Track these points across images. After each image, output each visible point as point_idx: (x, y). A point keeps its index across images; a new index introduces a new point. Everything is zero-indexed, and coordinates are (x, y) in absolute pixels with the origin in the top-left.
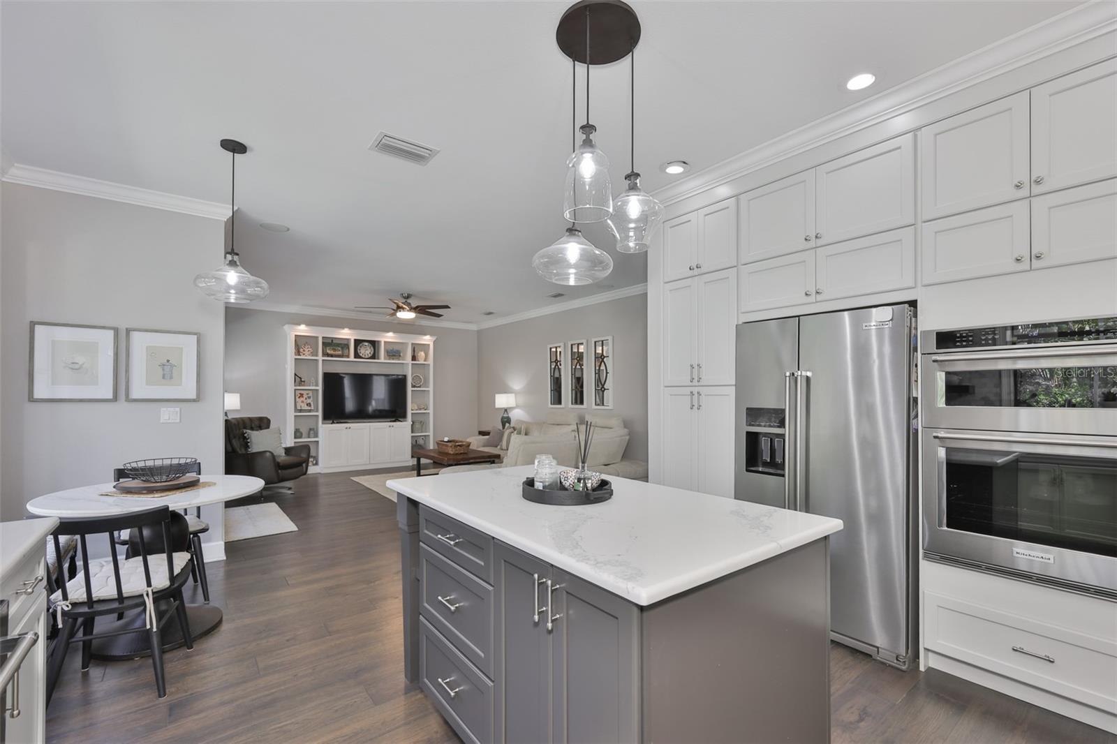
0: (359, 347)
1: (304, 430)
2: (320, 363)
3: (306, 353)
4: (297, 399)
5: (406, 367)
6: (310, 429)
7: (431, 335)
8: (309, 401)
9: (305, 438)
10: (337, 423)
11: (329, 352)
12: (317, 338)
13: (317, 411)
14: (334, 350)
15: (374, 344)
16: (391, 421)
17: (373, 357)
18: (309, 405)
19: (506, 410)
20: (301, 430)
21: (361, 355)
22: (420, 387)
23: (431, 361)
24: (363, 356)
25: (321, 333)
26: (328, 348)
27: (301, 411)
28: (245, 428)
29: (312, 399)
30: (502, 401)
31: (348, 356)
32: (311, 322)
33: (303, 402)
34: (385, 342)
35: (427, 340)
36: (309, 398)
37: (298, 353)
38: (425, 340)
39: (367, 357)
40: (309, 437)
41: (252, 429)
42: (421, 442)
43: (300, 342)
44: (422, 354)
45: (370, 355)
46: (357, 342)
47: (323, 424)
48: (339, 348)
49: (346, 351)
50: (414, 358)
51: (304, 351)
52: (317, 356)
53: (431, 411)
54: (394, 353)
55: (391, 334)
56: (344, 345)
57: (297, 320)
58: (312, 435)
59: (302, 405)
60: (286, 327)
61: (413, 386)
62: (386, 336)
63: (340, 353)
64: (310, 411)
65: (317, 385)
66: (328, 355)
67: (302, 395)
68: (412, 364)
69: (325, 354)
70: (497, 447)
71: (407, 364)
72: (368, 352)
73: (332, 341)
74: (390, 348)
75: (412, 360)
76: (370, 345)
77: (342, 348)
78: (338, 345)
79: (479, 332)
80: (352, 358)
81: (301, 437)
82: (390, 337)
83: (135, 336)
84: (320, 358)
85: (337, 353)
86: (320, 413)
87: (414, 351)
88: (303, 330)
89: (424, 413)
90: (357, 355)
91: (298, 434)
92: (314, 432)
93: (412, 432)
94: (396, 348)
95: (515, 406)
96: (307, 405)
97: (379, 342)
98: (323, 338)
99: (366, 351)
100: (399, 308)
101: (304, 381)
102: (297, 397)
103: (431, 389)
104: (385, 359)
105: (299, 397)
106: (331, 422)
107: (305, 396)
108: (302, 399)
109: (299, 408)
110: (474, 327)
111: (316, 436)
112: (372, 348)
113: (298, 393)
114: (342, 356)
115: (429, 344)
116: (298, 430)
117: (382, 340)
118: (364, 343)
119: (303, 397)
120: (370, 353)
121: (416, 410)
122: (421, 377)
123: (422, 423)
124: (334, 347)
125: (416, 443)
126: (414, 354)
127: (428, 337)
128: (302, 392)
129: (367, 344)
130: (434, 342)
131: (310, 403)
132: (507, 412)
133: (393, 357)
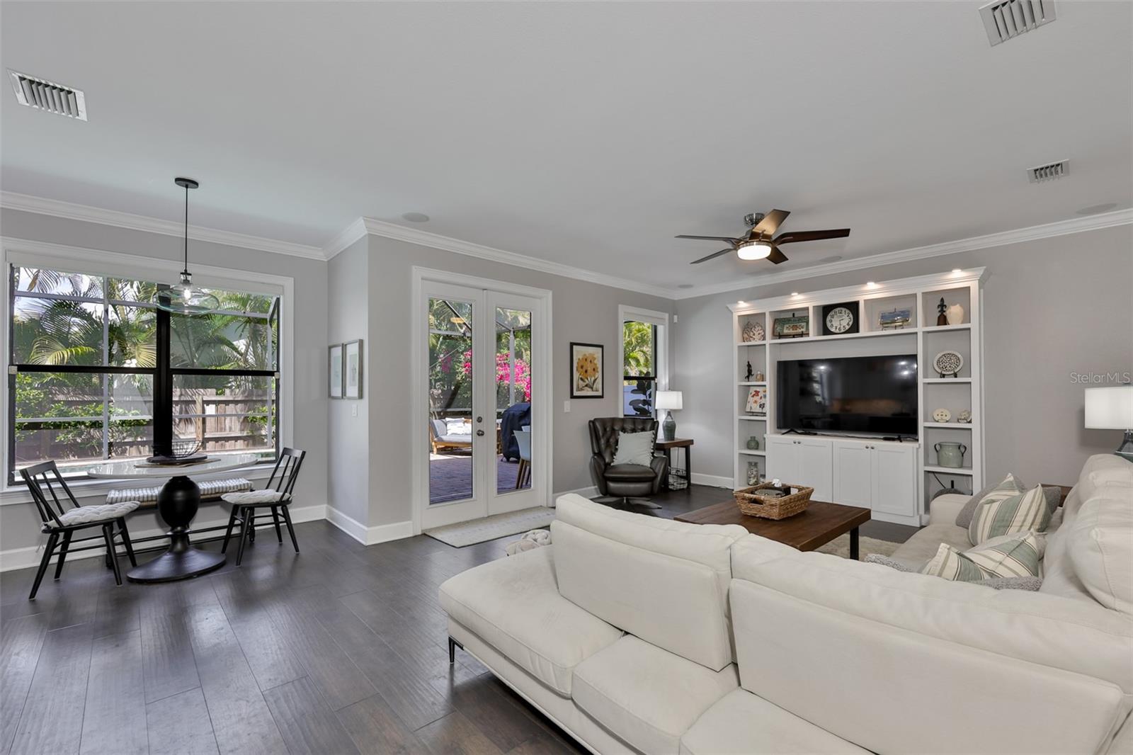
0: (827, 317)
2: (770, 347)
3: (756, 337)
5: (915, 339)
7: (964, 267)
8: (763, 401)
9: (759, 450)
11: (786, 331)
12: (764, 314)
13: (767, 415)
14: (795, 327)
15: (853, 307)
17: (854, 329)
18: (762, 406)
20: (756, 439)
21: (832, 329)
22: (954, 375)
23: (975, 321)
24: (837, 331)
25: (767, 306)
26: (782, 326)
27: (753, 414)
31: (807, 334)
33: (756, 402)
34: (865, 301)
35: (957, 278)
36: (764, 396)
37: (745, 338)
38: (957, 280)
39: (842, 331)
43: (749, 324)
44: (954, 312)
45: (847, 327)
46: (826, 310)
47: (773, 433)
48: (803, 324)
49: (804, 327)
50: (941, 320)
51: (754, 335)
52: (764, 339)
54: (895, 315)
55: (871, 286)
59: (753, 405)
61: (932, 376)
62: (867, 291)
66: (780, 336)
67: (757, 393)
69: (774, 336)
72: (843, 323)
73: (794, 314)
74: (889, 308)
75: (937, 324)
76: (847, 311)
82: (871, 291)
84: (769, 341)
85: (792, 331)
86: (771, 418)
87: (943, 307)
88: (743, 307)
90: (825, 331)
96: (759, 406)
98: (775, 312)
99: (840, 321)
102: (750, 396)
103: (976, 378)
104: (869, 330)
105: (753, 396)
106: (786, 431)
107: (761, 394)
108: (756, 398)
109: (749, 410)
112: (850, 316)
113: (752, 390)
114: (802, 335)
115: (969, 287)
116: (753, 439)
117: (861, 299)
118: (837, 310)
119: (758, 395)
120: (848, 324)
121: (947, 421)
122: (960, 356)
123: (963, 449)
124: (789, 323)
125: (953, 486)
126: (942, 311)
127: (957, 274)
128: (758, 389)
129: (844, 309)
130: (978, 281)
131: (764, 404)
132: (1132, 442)
133: (895, 324)
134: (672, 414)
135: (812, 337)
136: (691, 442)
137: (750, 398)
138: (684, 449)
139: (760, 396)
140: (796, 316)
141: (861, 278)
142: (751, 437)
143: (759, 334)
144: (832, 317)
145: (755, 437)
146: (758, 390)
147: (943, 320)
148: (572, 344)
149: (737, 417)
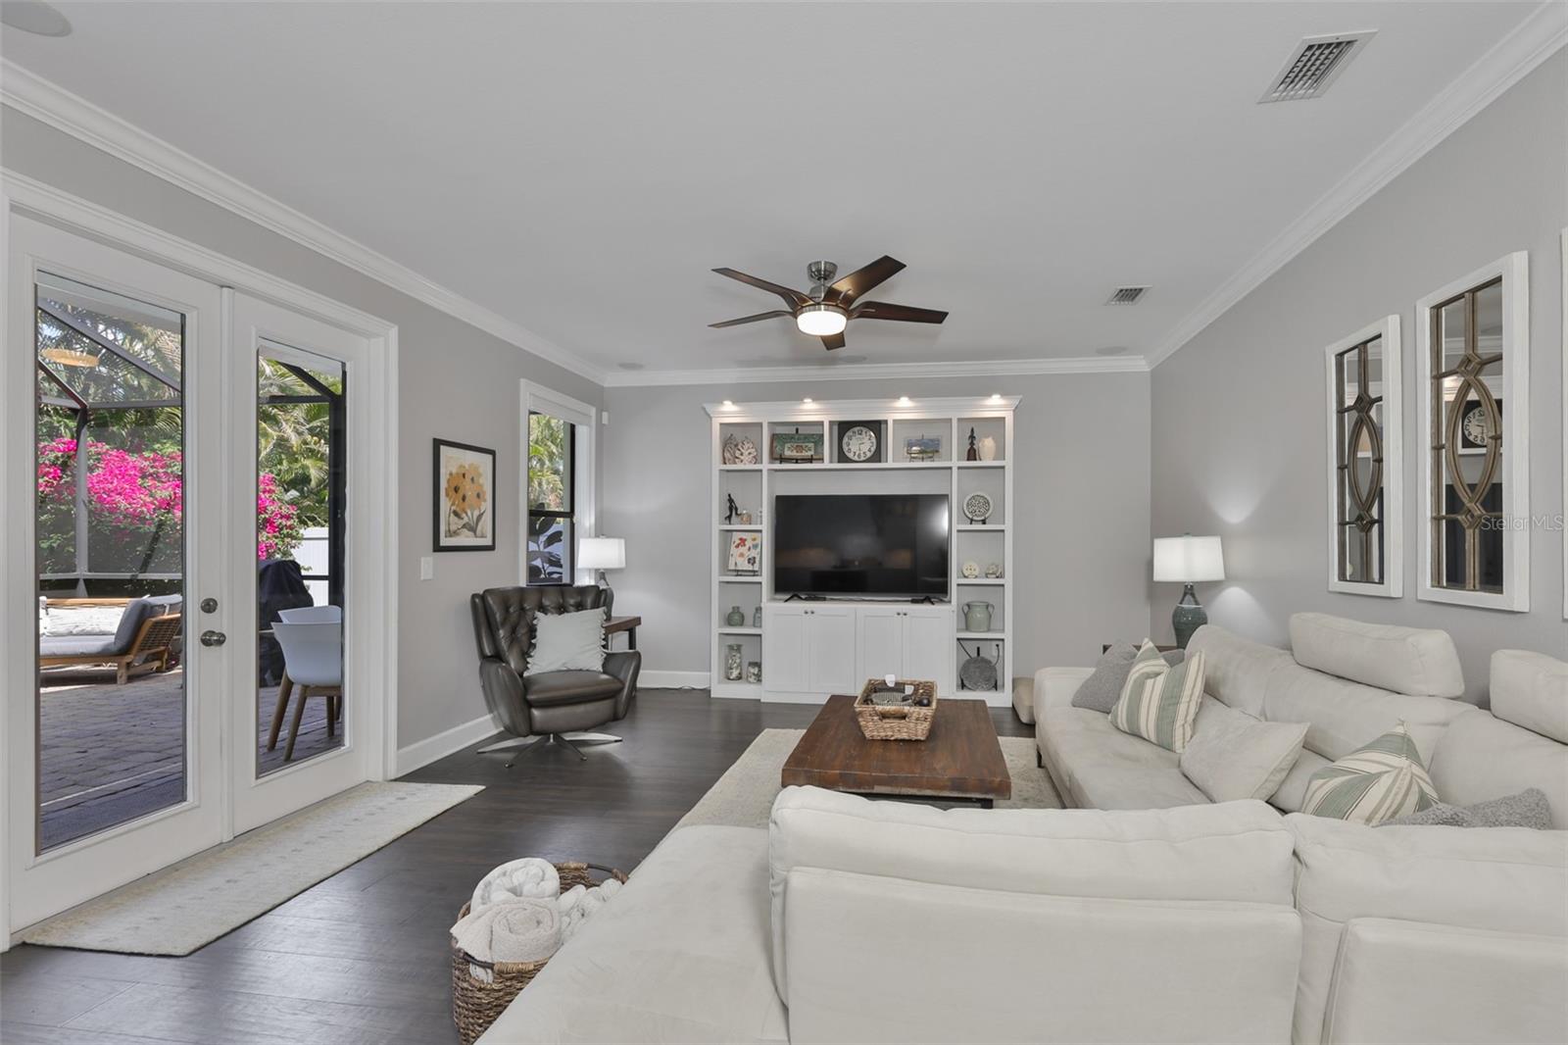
0: (844, 438)
1: (747, 612)
2: (767, 476)
3: (746, 458)
4: (731, 550)
5: (947, 476)
6: (757, 610)
7: (1004, 394)
8: (754, 553)
9: (749, 626)
11: (788, 453)
12: (760, 425)
13: (763, 574)
14: (799, 448)
15: (876, 427)
17: (877, 456)
18: (752, 561)
19: (1190, 590)
20: (741, 610)
21: (850, 455)
22: (981, 522)
23: (1008, 458)
24: (856, 458)
25: (767, 415)
26: (783, 445)
27: (738, 572)
31: (818, 460)
32: (742, 394)
33: (742, 555)
34: (894, 421)
35: (995, 406)
36: (754, 546)
37: (730, 459)
38: (992, 408)
39: (862, 459)
40: (752, 626)
43: (733, 440)
44: (987, 445)
45: (869, 455)
46: (844, 428)
47: (773, 599)
48: (811, 445)
49: (816, 449)
50: (970, 454)
51: (742, 454)
52: (760, 462)
53: (1008, 581)
54: (924, 445)
55: (904, 402)
57: (719, 394)
58: (750, 622)
59: (740, 561)
61: (966, 521)
62: (897, 408)
63: (810, 453)
65: (763, 522)
66: (782, 459)
67: (742, 542)
69: (773, 458)
71: (953, 468)
72: (864, 448)
73: (797, 430)
74: (909, 434)
75: (965, 459)
76: (868, 431)
78: (802, 437)
80: (828, 462)
81: (741, 624)
82: (903, 409)
84: (766, 465)
85: (800, 454)
86: (766, 578)
87: (971, 437)
88: (730, 412)
90: (841, 457)
93: (961, 630)
94: (930, 434)
95: (1222, 577)
96: (748, 560)
97: (886, 422)
98: (773, 423)
99: (860, 444)
101: (741, 515)
102: (733, 546)
103: (1008, 526)
104: (900, 460)
105: (737, 546)
106: (788, 597)
107: (749, 543)
108: (742, 549)
109: (732, 567)
110: (1138, 364)
112: (873, 439)
113: (736, 537)
114: (810, 460)
115: (1004, 418)
116: (736, 610)
117: (891, 417)
118: (856, 429)
119: (745, 545)
120: (870, 450)
121: (976, 577)
122: (989, 498)
123: (990, 609)
124: (793, 442)
125: (978, 654)
126: (972, 444)
127: (996, 400)
128: (744, 535)
129: (864, 430)
130: (1014, 411)
131: (754, 558)
132: (1193, 595)
133: (925, 455)
134: (607, 576)
135: (826, 465)
136: (637, 621)
137: (733, 550)
138: (627, 632)
139: (747, 546)
140: (800, 432)
141: (891, 390)
142: (733, 608)
143: (750, 454)
144: (850, 438)
145: (738, 608)
146: (744, 537)
147: (972, 454)
148: (438, 444)
149: (716, 578)
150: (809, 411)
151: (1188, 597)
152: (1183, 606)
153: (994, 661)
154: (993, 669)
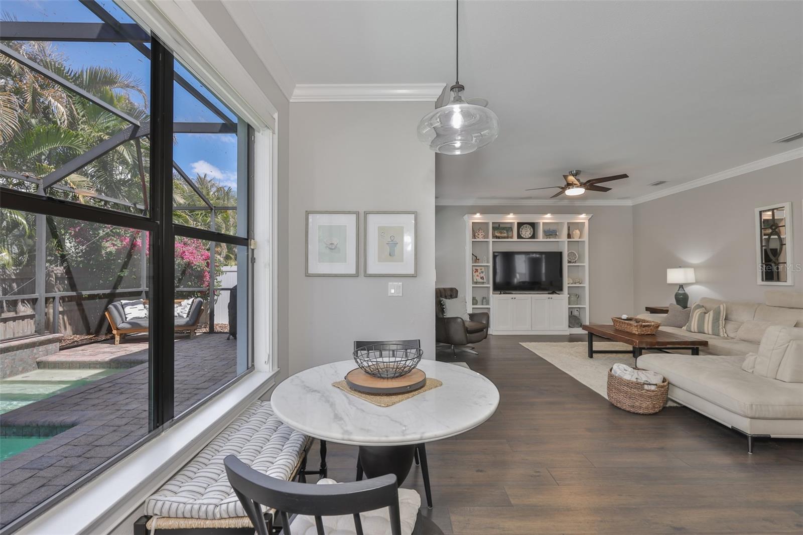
0: (521, 229)
1: (479, 299)
2: (491, 243)
3: (480, 236)
4: (474, 274)
5: (562, 244)
6: (483, 298)
7: (587, 213)
8: (482, 275)
9: (479, 305)
10: (504, 293)
11: (497, 234)
12: (487, 224)
13: (488, 283)
14: (501, 233)
15: (533, 225)
16: (549, 293)
17: (533, 237)
18: (482, 278)
19: (681, 286)
20: (476, 298)
21: (522, 236)
22: (575, 262)
23: (586, 238)
24: (524, 237)
25: (491, 219)
26: (496, 231)
27: (476, 283)
28: (441, 296)
29: (484, 273)
30: (675, 276)
31: (512, 237)
32: (484, 210)
33: (478, 276)
34: (543, 223)
35: (583, 218)
36: (482, 272)
37: (474, 236)
38: (581, 219)
39: (527, 237)
40: (482, 305)
41: (446, 298)
42: (576, 313)
43: (476, 228)
44: (576, 233)
45: (530, 236)
46: (520, 225)
47: (493, 294)
48: (505, 231)
49: (510, 234)
50: (569, 236)
51: (479, 235)
52: (488, 238)
53: (586, 285)
54: (551, 233)
55: (549, 216)
56: (508, 228)
57: (473, 210)
58: (484, 303)
59: (478, 278)
60: (466, 217)
61: (569, 262)
62: (545, 218)
63: (505, 235)
64: (483, 283)
65: (488, 262)
66: (497, 237)
67: (477, 270)
68: (568, 241)
69: (494, 237)
70: (681, 328)
71: (564, 241)
72: (528, 233)
73: (499, 225)
74: (547, 228)
75: (568, 238)
76: (530, 227)
77: (507, 231)
78: (504, 228)
79: (635, 208)
80: (515, 239)
81: (476, 304)
82: (548, 218)
83: (371, 217)
84: (491, 239)
85: (503, 235)
86: (491, 285)
87: (569, 230)
88: (478, 217)
89: (578, 287)
90: (519, 236)
91: (475, 301)
92: (486, 300)
93: (569, 304)
94: (552, 228)
95: (694, 282)
96: (481, 278)
97: (538, 223)
98: (493, 223)
100: (569, 185)
101: (479, 259)
103: (586, 264)
104: (543, 238)
105: (475, 272)
106: (499, 292)
107: (479, 271)
108: (477, 273)
109: (475, 281)
110: (629, 203)
111: (488, 303)
112: (532, 230)
113: (474, 269)
114: (507, 237)
115: (584, 223)
116: (474, 298)
117: (541, 221)
118: (526, 226)
119: (478, 272)
120: (530, 234)
121: (572, 284)
122: (576, 253)
123: (577, 297)
124: (501, 229)
125: (572, 314)
126: (569, 232)
127: (583, 216)
128: (477, 268)
129: (528, 226)
130: (589, 220)
131: (483, 277)
132: (683, 288)
133: (551, 236)
141: (543, 210)
144: (522, 229)
150: (511, 218)
151: (681, 288)
152: (679, 292)
153: (578, 316)
154: (579, 319)
